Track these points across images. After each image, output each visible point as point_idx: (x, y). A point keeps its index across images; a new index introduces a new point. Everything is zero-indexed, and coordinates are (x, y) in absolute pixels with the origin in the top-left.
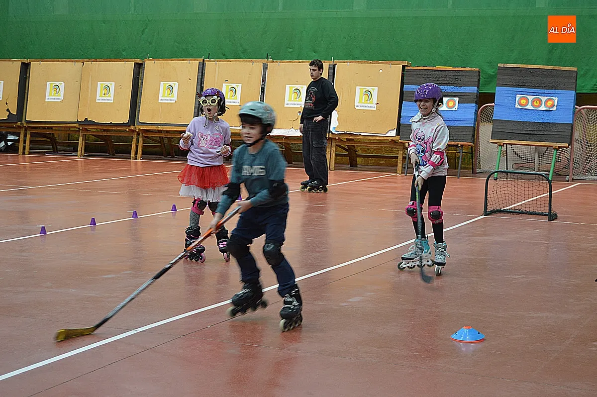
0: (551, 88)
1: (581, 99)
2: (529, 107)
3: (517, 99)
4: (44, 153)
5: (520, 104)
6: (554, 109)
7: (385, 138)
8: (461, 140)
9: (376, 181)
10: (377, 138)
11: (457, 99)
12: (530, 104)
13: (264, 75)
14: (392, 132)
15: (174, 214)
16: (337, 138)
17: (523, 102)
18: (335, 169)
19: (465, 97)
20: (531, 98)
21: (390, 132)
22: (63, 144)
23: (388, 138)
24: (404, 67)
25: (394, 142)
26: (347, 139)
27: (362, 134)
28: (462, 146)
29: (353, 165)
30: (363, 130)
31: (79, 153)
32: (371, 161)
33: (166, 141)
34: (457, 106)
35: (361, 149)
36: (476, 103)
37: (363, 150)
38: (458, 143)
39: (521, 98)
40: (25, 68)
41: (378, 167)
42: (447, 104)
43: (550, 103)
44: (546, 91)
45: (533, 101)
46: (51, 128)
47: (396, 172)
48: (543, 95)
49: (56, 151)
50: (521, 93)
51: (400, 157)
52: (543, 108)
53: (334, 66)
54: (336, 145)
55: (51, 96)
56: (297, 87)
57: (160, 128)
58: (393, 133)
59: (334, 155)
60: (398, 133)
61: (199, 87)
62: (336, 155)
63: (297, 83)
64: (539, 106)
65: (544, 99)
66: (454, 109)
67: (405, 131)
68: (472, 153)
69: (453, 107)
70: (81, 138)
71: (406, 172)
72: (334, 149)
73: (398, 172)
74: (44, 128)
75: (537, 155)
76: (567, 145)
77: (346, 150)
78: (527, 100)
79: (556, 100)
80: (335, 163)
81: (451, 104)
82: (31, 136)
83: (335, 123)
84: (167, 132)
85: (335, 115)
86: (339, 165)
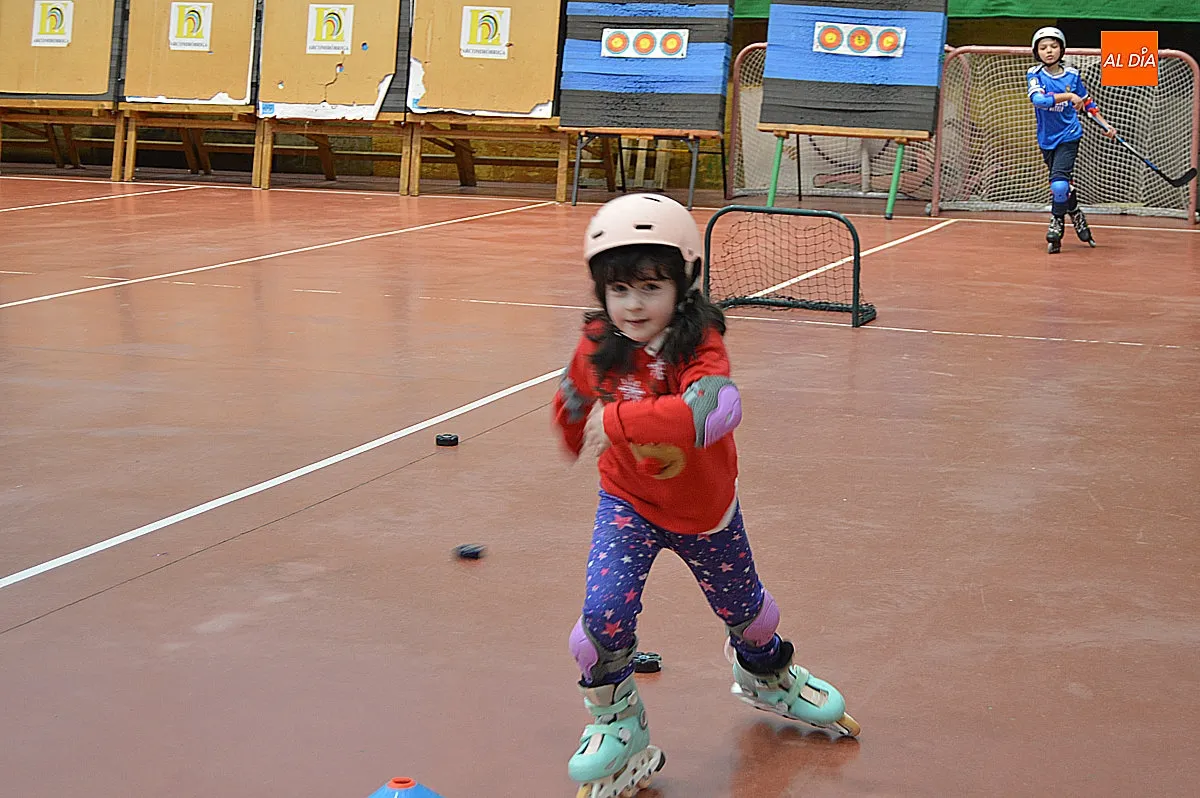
0: (892, 7)
1: (958, 31)
2: (844, 49)
3: (817, 31)
5: (823, 44)
6: (899, 53)
7: (528, 122)
8: (693, 126)
10: (512, 122)
11: (684, 33)
12: (845, 42)
14: (542, 107)
16: (423, 122)
17: (830, 38)
18: (421, 192)
19: (704, 28)
20: (846, 29)
21: (539, 108)
23: (534, 123)
25: (548, 130)
26: (451, 125)
27: (477, 113)
28: (697, 138)
29: (468, 181)
30: (480, 105)
32: (509, 172)
34: (684, 50)
35: (487, 145)
36: (727, 41)
37: (492, 147)
38: (685, 131)
39: (827, 30)
41: (522, 185)
42: (664, 44)
43: (888, 41)
44: (881, 14)
45: (852, 37)
47: (554, 199)
48: (874, 22)
50: (824, 18)
51: (563, 165)
52: (873, 51)
54: (422, 138)
57: (37, 104)
58: (546, 112)
59: (418, 161)
60: (556, 112)
61: (119, 10)
62: (423, 160)
64: (866, 47)
65: (875, 31)
66: (678, 56)
67: (571, 105)
68: (723, 154)
69: (676, 50)
71: (574, 198)
72: (417, 147)
73: (559, 198)
75: (865, 157)
76: (925, 135)
77: (452, 149)
78: (839, 33)
79: (902, 33)
80: (421, 177)
81: (672, 44)
83: (416, 91)
84: (61, 112)
85: (417, 71)
86: (430, 182)
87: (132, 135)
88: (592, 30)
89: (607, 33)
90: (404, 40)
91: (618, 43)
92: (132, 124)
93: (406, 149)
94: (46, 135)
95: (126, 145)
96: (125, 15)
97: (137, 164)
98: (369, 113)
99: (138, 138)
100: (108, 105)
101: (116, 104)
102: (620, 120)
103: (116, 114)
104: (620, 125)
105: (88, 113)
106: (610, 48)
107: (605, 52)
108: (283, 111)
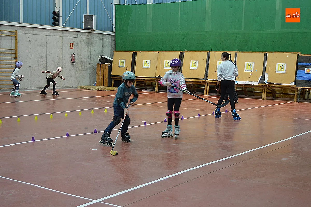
4: (141, 90)
7: (289, 86)
9: (285, 105)
10: (286, 86)
13: (236, 58)
15: (199, 118)
16: (267, 85)
18: (266, 99)
21: (291, 83)
22: (149, 86)
23: (290, 86)
24: (298, 54)
25: (293, 88)
26: (272, 86)
27: (279, 84)
29: (274, 97)
30: (279, 82)
31: (156, 90)
32: (282, 96)
33: (192, 85)
35: (278, 90)
37: (279, 91)
40: (135, 54)
41: (285, 98)
46: (144, 79)
47: (294, 101)
49: (146, 89)
51: (296, 94)
53: (267, 54)
54: (267, 89)
55: (145, 66)
56: (250, 63)
58: (293, 84)
59: (266, 93)
60: (295, 84)
61: (207, 63)
62: (267, 93)
63: (250, 61)
67: (298, 83)
70: (157, 84)
71: (298, 101)
72: (266, 90)
73: (295, 101)
74: (141, 79)
77: (271, 91)
80: (266, 96)
82: (136, 83)
83: (266, 79)
84: (193, 82)
85: (267, 75)
86: (268, 97)
87: (208, 86)
88: (303, 68)
89: (306, 69)
90: (264, 70)
91: (308, 71)
92: (208, 84)
93: (263, 91)
94: (190, 86)
95: (207, 88)
96: (208, 64)
97: (209, 92)
98: (257, 83)
99: (209, 87)
100: (204, 81)
101: (206, 81)
102: (308, 86)
103: (205, 82)
104: (308, 87)
105: (200, 82)
106: (307, 72)
107: (306, 72)
108: (239, 83)
